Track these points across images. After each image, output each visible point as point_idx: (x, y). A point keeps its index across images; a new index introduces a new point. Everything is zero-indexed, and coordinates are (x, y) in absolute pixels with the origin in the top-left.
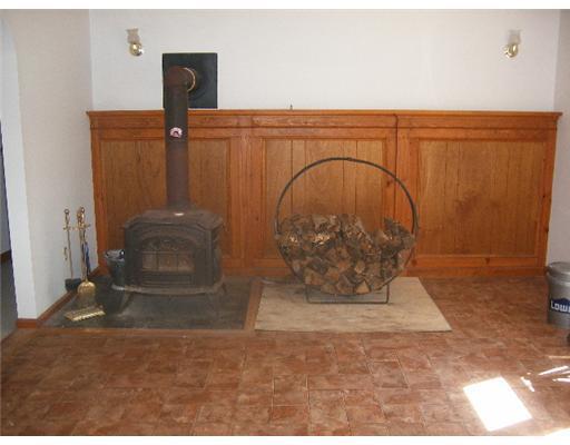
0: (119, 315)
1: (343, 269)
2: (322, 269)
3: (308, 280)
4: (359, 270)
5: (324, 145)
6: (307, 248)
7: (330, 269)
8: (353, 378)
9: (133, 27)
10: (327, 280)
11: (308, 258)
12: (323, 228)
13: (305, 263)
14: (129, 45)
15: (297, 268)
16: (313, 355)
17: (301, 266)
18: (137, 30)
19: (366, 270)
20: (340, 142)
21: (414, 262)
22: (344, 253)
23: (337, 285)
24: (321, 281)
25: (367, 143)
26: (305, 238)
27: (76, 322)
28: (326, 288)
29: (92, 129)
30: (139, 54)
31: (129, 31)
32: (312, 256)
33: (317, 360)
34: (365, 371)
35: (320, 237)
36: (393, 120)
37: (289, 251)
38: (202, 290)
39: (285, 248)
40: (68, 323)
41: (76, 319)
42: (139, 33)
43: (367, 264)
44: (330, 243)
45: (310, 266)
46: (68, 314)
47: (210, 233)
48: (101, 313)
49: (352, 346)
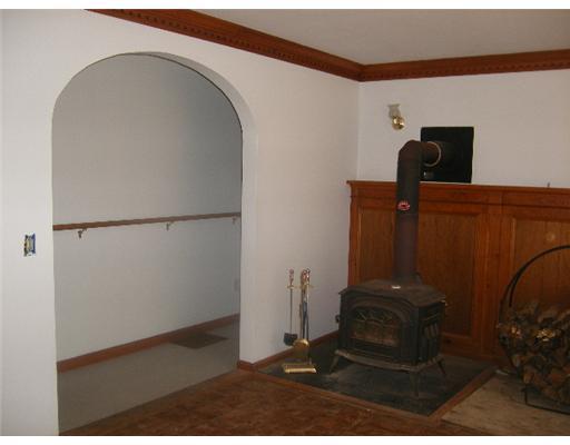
0: (328, 376)
2: (545, 369)
3: (527, 378)
6: (530, 343)
7: (554, 372)
9: (395, 103)
10: (549, 383)
11: (530, 355)
12: (547, 324)
13: (526, 359)
14: (390, 120)
15: (517, 363)
17: (522, 362)
18: (398, 105)
23: (560, 391)
24: (543, 383)
26: (527, 331)
27: (286, 374)
28: (547, 391)
30: (401, 127)
31: (391, 106)
32: (535, 352)
35: (544, 333)
37: (507, 342)
38: (403, 367)
39: (504, 338)
40: (280, 373)
41: (288, 371)
42: (400, 108)
44: (557, 342)
45: (532, 363)
47: (417, 311)
48: (313, 370)
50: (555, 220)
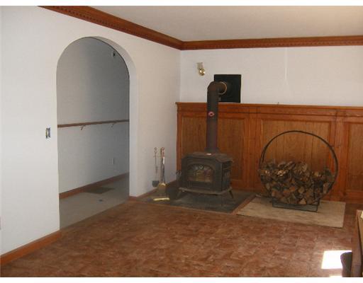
0: (176, 201)
1: (292, 191)
2: (281, 189)
3: (273, 194)
4: (301, 191)
5: (295, 124)
6: (274, 178)
7: (285, 190)
8: (270, 239)
9: (201, 62)
10: (283, 196)
11: (275, 183)
12: (282, 168)
13: (272, 185)
14: (198, 71)
15: (268, 187)
16: (259, 227)
17: (270, 187)
19: (305, 192)
20: (304, 123)
21: (345, 194)
22: (293, 182)
23: (288, 198)
24: (280, 196)
25: (319, 124)
26: (273, 172)
28: (283, 200)
29: (178, 111)
30: (203, 74)
31: (198, 64)
32: (277, 182)
33: (258, 230)
34: (279, 237)
35: (280, 172)
36: (335, 111)
37: (264, 178)
38: (215, 193)
39: (262, 176)
40: (151, 201)
41: (156, 200)
42: (203, 65)
43: (305, 188)
44: (286, 176)
45: (275, 187)
46: (152, 197)
47: (221, 165)
48: (168, 199)
49: (281, 227)
50: (282, 120)
